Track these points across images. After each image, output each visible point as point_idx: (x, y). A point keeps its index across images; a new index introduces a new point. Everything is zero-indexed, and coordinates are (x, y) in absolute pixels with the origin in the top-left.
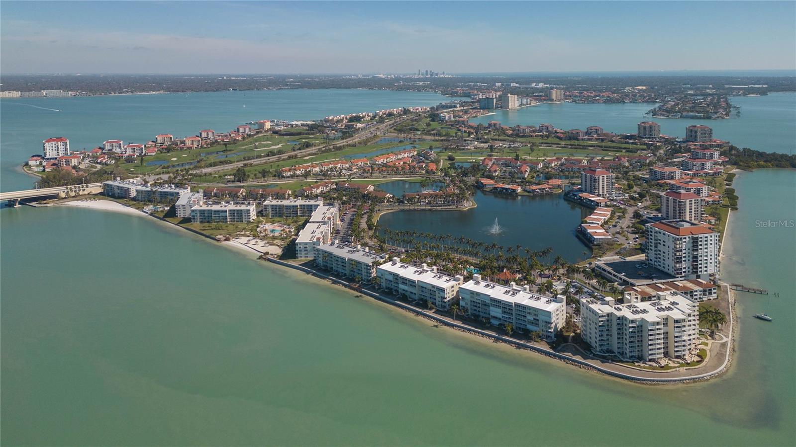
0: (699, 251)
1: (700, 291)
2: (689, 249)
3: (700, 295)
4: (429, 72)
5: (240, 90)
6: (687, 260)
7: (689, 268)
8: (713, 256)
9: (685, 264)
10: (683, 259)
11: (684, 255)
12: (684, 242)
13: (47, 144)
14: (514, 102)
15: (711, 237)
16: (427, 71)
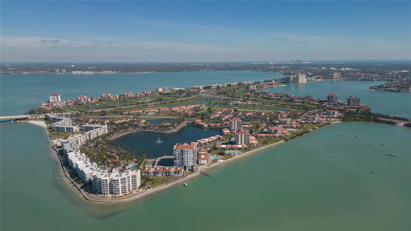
0: (184, 156)
1: (174, 172)
2: (180, 155)
3: (173, 174)
4: (298, 60)
5: (188, 71)
6: (179, 159)
7: (180, 162)
8: (191, 158)
9: (178, 161)
10: (177, 159)
11: (177, 157)
12: (177, 152)
13: (50, 97)
14: (303, 79)
15: (190, 150)
16: (297, 60)
